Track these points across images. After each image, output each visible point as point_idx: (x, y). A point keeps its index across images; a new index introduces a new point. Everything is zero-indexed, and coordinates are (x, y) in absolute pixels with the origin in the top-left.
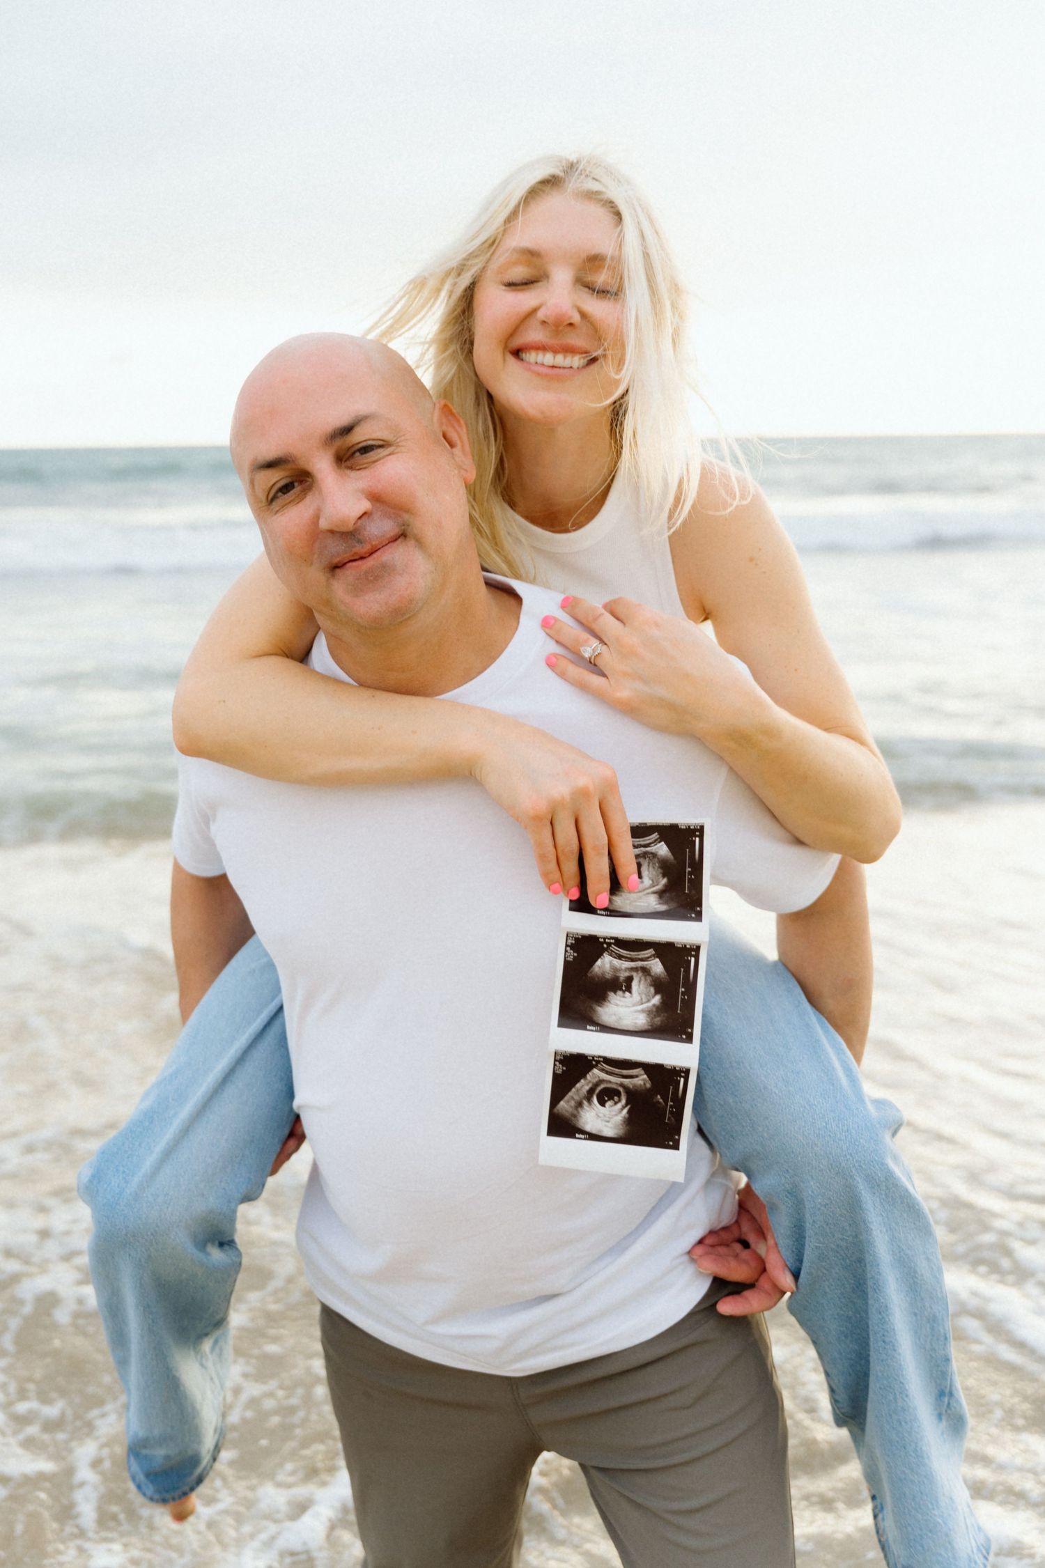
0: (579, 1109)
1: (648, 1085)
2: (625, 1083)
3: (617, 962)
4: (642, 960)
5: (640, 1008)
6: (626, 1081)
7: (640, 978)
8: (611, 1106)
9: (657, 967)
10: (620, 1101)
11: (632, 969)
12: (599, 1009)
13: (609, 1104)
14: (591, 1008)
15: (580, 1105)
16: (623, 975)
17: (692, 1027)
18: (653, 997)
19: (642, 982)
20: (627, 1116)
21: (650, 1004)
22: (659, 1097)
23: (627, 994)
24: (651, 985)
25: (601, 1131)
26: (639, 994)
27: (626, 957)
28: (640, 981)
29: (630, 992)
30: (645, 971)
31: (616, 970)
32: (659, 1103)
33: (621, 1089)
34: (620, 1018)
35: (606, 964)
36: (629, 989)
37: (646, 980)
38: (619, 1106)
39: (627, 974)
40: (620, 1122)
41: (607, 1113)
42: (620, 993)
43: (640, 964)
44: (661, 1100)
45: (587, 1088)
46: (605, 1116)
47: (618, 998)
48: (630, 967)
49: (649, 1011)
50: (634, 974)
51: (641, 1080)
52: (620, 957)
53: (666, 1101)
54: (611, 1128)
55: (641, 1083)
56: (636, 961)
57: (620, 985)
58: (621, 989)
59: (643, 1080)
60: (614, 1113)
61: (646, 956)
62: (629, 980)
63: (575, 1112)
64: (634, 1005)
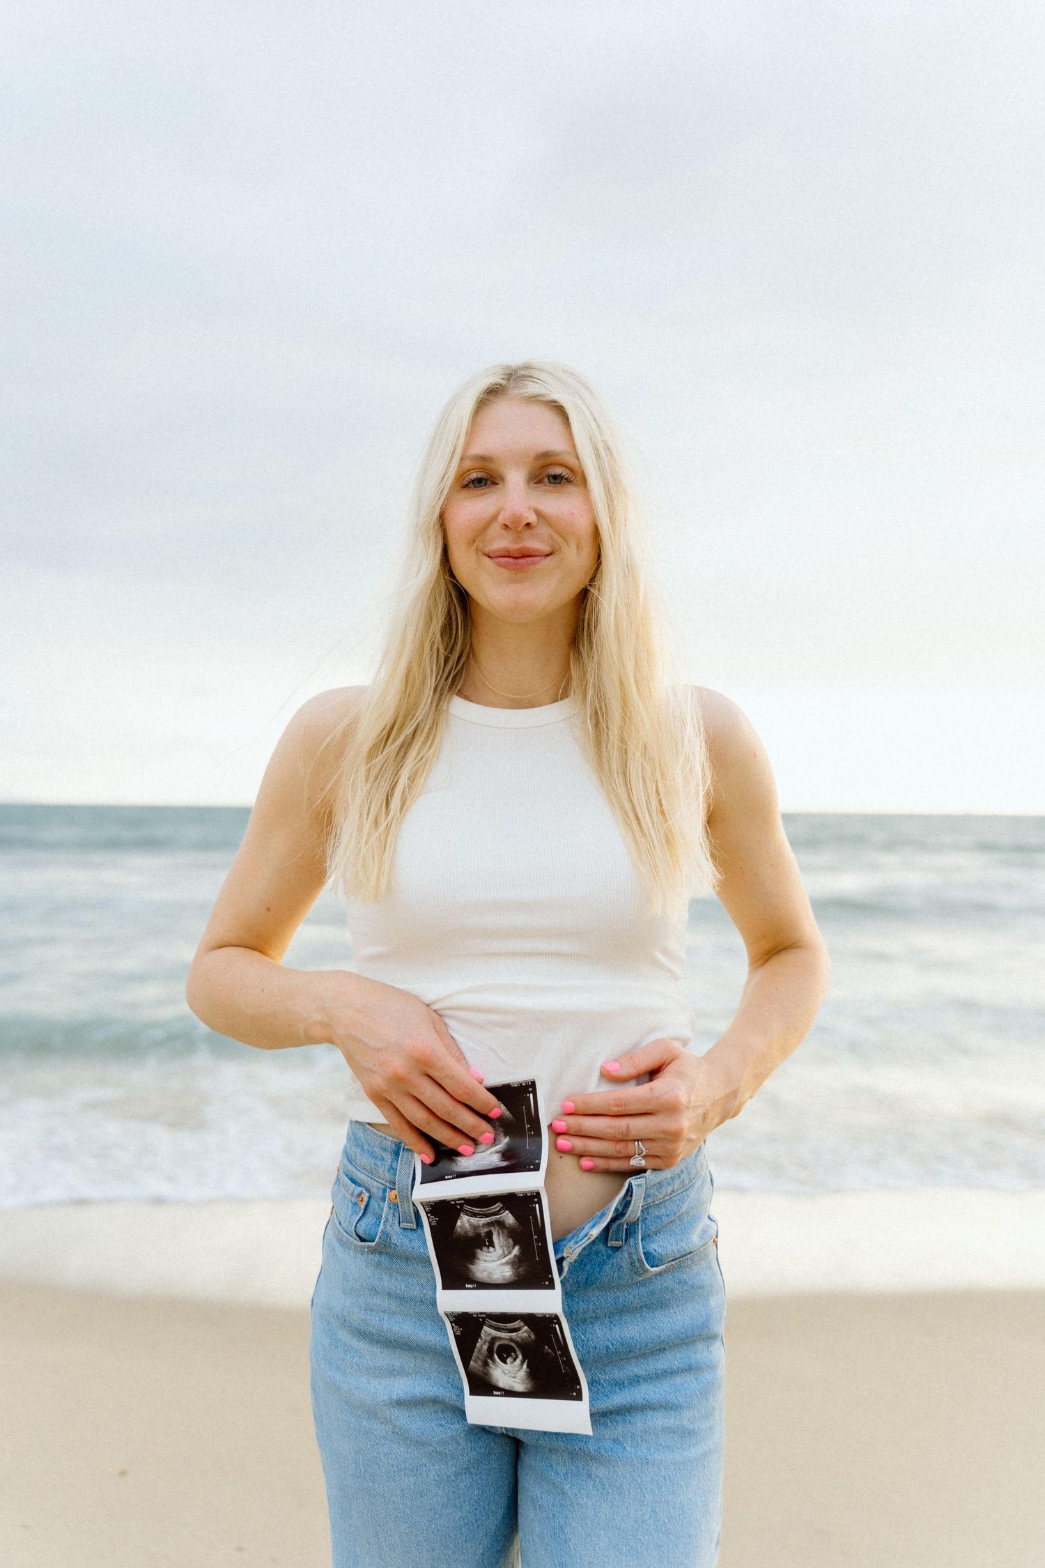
0: (487, 1367)
1: (533, 1336)
2: (514, 1337)
3: (474, 1220)
4: (494, 1214)
5: (504, 1260)
6: (513, 1335)
7: (498, 1231)
8: (512, 1363)
9: (508, 1218)
10: (517, 1357)
11: (489, 1224)
12: (472, 1267)
13: (509, 1360)
14: (465, 1266)
15: (486, 1364)
16: (483, 1231)
17: (551, 1273)
18: (513, 1248)
19: (501, 1234)
20: (528, 1370)
21: (511, 1256)
22: (546, 1347)
23: (491, 1249)
24: (509, 1237)
25: (513, 1387)
26: (501, 1247)
27: (480, 1214)
28: (499, 1234)
29: (493, 1247)
30: (500, 1224)
31: (475, 1227)
32: (548, 1353)
33: (513, 1345)
34: (490, 1273)
35: (465, 1222)
36: (492, 1244)
37: (503, 1233)
38: (518, 1361)
39: (486, 1230)
40: (525, 1378)
41: (511, 1369)
42: (485, 1249)
43: (493, 1218)
44: (550, 1351)
45: (485, 1347)
46: (510, 1372)
47: (484, 1253)
48: (485, 1222)
49: (513, 1262)
50: (492, 1228)
51: (524, 1333)
52: (475, 1215)
53: (553, 1350)
54: (519, 1383)
55: (525, 1335)
56: (491, 1216)
57: (483, 1241)
58: (485, 1246)
59: (526, 1332)
60: (517, 1369)
61: (497, 1209)
62: (490, 1234)
63: (485, 1371)
64: (499, 1260)
